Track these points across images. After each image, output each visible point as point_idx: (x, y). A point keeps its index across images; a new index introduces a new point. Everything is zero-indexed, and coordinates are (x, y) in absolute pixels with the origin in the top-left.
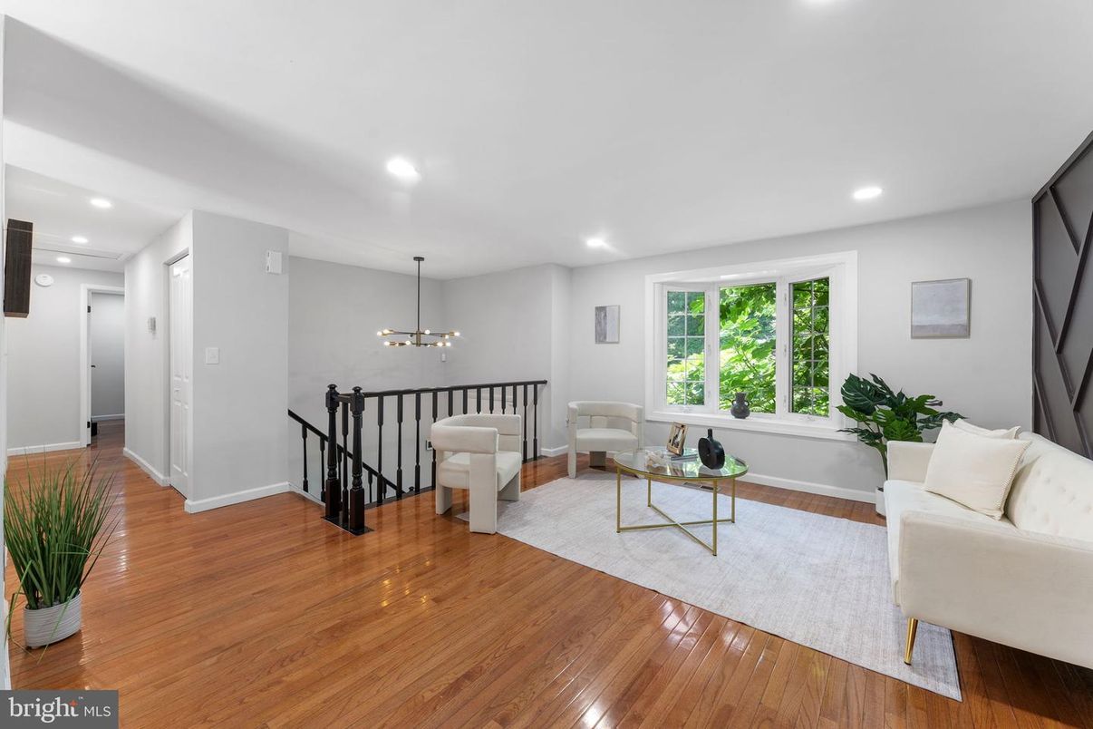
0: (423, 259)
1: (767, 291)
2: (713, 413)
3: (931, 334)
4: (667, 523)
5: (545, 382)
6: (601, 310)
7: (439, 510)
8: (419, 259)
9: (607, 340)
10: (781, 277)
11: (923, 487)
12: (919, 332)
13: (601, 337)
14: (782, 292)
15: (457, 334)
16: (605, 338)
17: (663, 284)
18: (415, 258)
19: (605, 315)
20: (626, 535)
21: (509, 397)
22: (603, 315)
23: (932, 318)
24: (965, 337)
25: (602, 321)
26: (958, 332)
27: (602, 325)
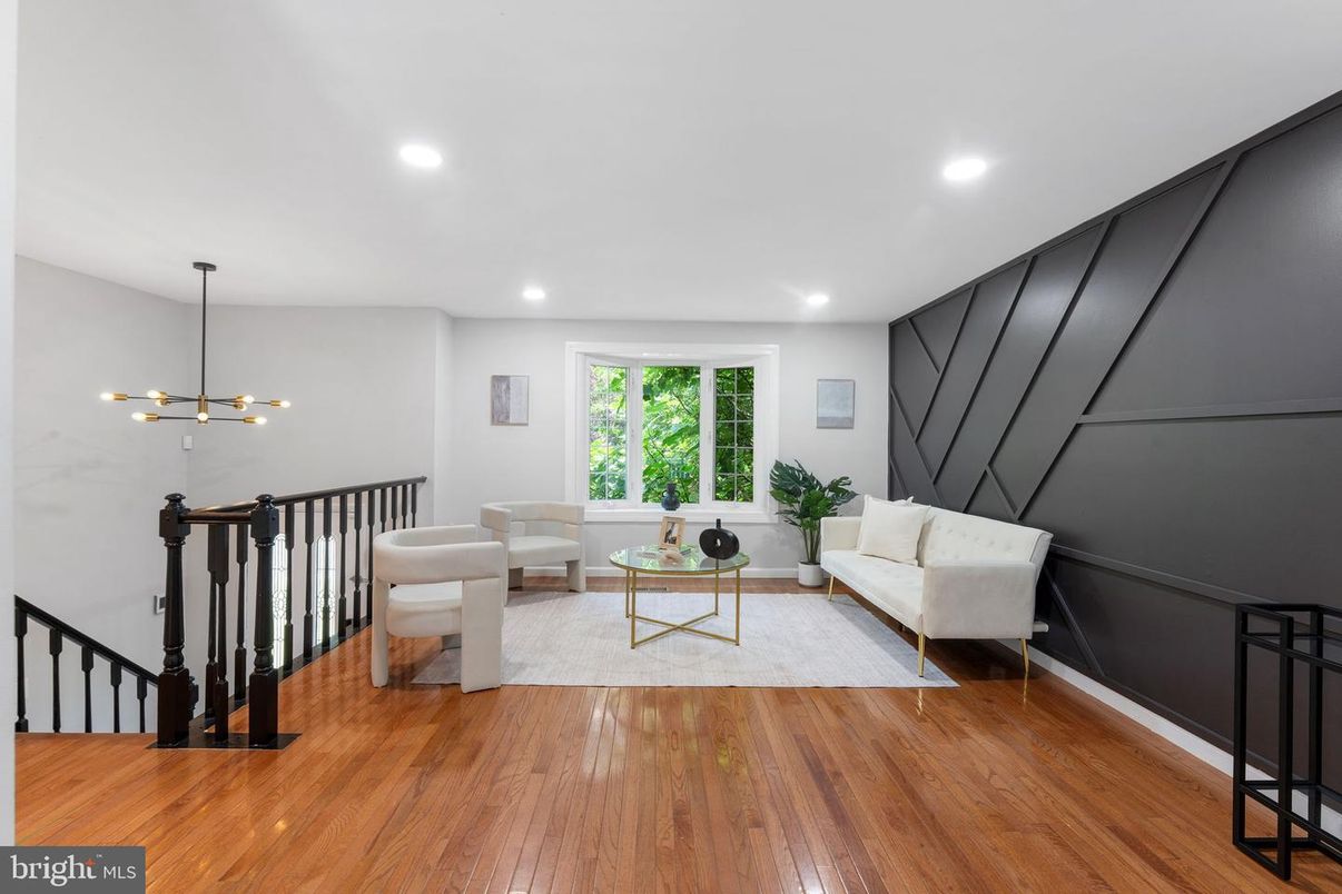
0: (213, 267)
1: (687, 374)
2: (636, 507)
3: (830, 425)
4: (665, 629)
5: (423, 480)
6: (500, 381)
7: (379, 678)
8: (205, 267)
9: (511, 421)
10: (705, 362)
11: (859, 552)
12: (824, 423)
13: (500, 416)
14: (707, 379)
15: (285, 404)
16: (508, 417)
17: (586, 354)
18: (197, 265)
19: (508, 388)
20: (643, 648)
21: (351, 504)
22: (504, 387)
23: (831, 412)
24: (852, 428)
25: (503, 395)
26: (847, 424)
27: (504, 399)
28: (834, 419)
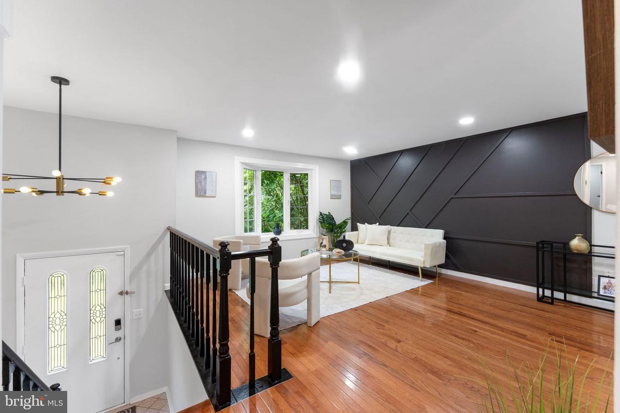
0: (66, 82)
3: (335, 197)
6: (198, 173)
8: (61, 81)
9: (207, 195)
12: (333, 197)
13: (200, 192)
14: (287, 177)
16: (205, 193)
17: (242, 163)
18: (54, 79)
19: (206, 178)
22: (203, 177)
23: (334, 193)
24: (340, 199)
25: (203, 181)
26: (339, 197)
27: (203, 183)
28: (335, 195)
